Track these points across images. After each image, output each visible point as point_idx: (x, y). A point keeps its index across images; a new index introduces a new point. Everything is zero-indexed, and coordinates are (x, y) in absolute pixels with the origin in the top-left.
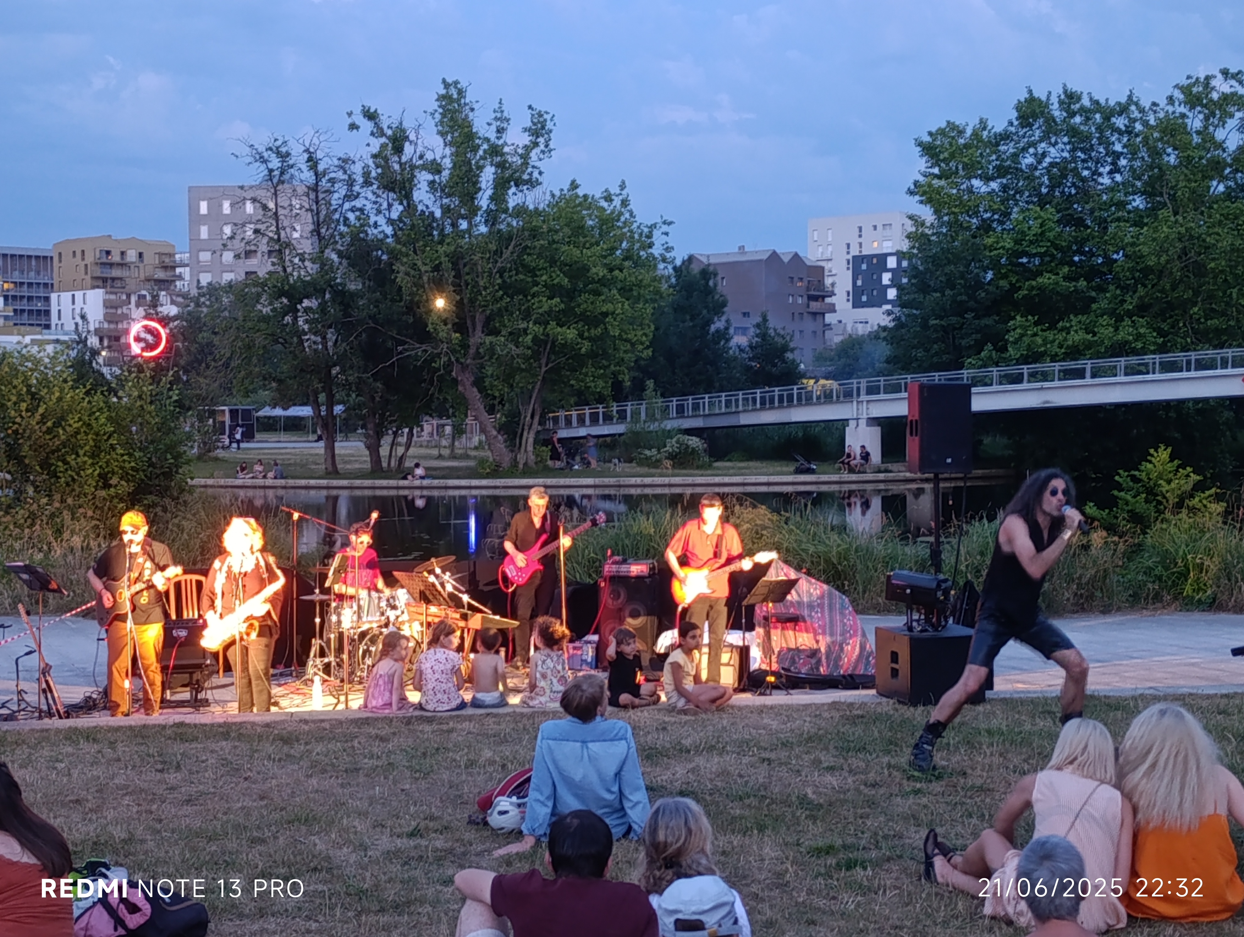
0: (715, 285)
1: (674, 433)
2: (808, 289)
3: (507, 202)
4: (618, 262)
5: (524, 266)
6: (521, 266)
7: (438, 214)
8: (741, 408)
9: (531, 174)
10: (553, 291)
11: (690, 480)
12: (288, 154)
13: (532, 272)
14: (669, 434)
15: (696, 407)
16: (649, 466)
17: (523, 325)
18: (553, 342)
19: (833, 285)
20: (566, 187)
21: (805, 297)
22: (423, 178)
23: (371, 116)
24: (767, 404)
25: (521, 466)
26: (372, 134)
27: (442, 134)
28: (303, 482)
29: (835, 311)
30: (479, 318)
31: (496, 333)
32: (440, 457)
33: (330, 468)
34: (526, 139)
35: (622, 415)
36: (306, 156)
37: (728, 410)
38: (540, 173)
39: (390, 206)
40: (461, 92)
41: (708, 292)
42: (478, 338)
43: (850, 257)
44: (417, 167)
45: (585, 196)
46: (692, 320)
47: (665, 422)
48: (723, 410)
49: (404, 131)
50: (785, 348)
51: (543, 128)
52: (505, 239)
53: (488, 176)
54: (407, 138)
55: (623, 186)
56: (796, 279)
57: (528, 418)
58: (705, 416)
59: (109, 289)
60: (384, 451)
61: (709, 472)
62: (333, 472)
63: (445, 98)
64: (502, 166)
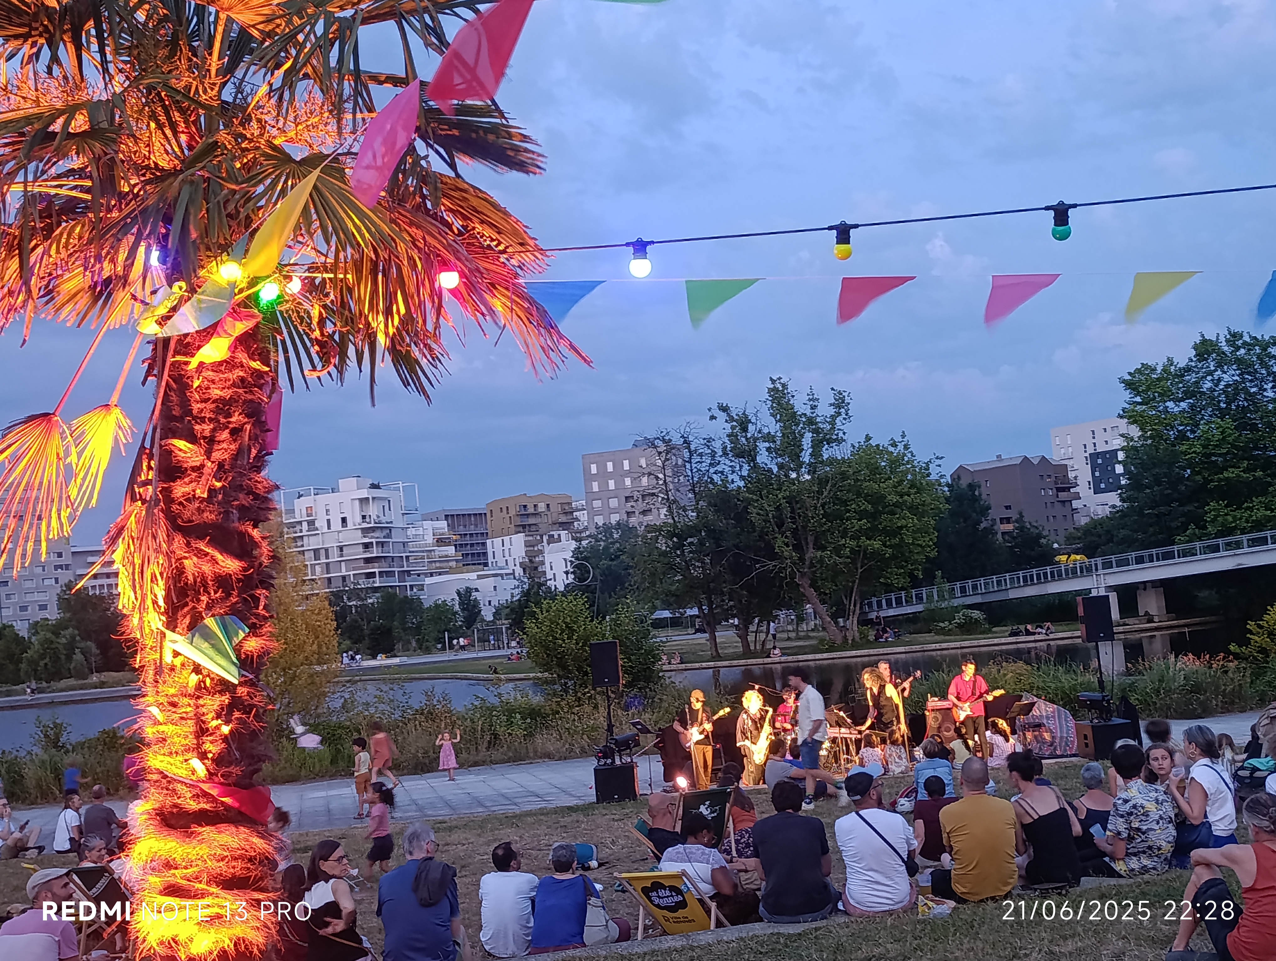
0: (980, 495)
1: (960, 608)
2: (1056, 483)
3: (822, 455)
4: (906, 490)
5: (838, 499)
6: (837, 500)
7: (775, 470)
8: (1009, 586)
9: (837, 435)
10: (862, 515)
11: (975, 643)
12: (670, 440)
13: (845, 503)
14: (956, 609)
15: (975, 587)
16: (944, 635)
17: (843, 541)
18: (865, 552)
19: (1076, 478)
20: (862, 440)
21: (1055, 490)
22: (762, 446)
23: (724, 409)
24: (1028, 581)
25: (850, 642)
26: (726, 421)
27: (772, 415)
28: (697, 665)
29: (1080, 498)
30: (811, 539)
31: (823, 548)
32: (789, 639)
33: (714, 654)
34: (832, 411)
35: (919, 598)
36: (682, 440)
37: (1000, 588)
38: (844, 433)
39: (741, 467)
40: (784, 386)
41: (976, 499)
42: (811, 553)
43: (1087, 455)
44: (758, 439)
45: (878, 446)
46: (964, 522)
47: (953, 600)
48: (996, 589)
49: (746, 416)
50: (1040, 536)
51: (843, 402)
52: (822, 482)
53: (807, 439)
54: (750, 421)
55: (903, 436)
56: (1045, 477)
57: (852, 607)
58: (982, 594)
59: (527, 533)
60: (751, 638)
61: (990, 635)
62: (717, 657)
63: (773, 392)
64: (816, 431)
